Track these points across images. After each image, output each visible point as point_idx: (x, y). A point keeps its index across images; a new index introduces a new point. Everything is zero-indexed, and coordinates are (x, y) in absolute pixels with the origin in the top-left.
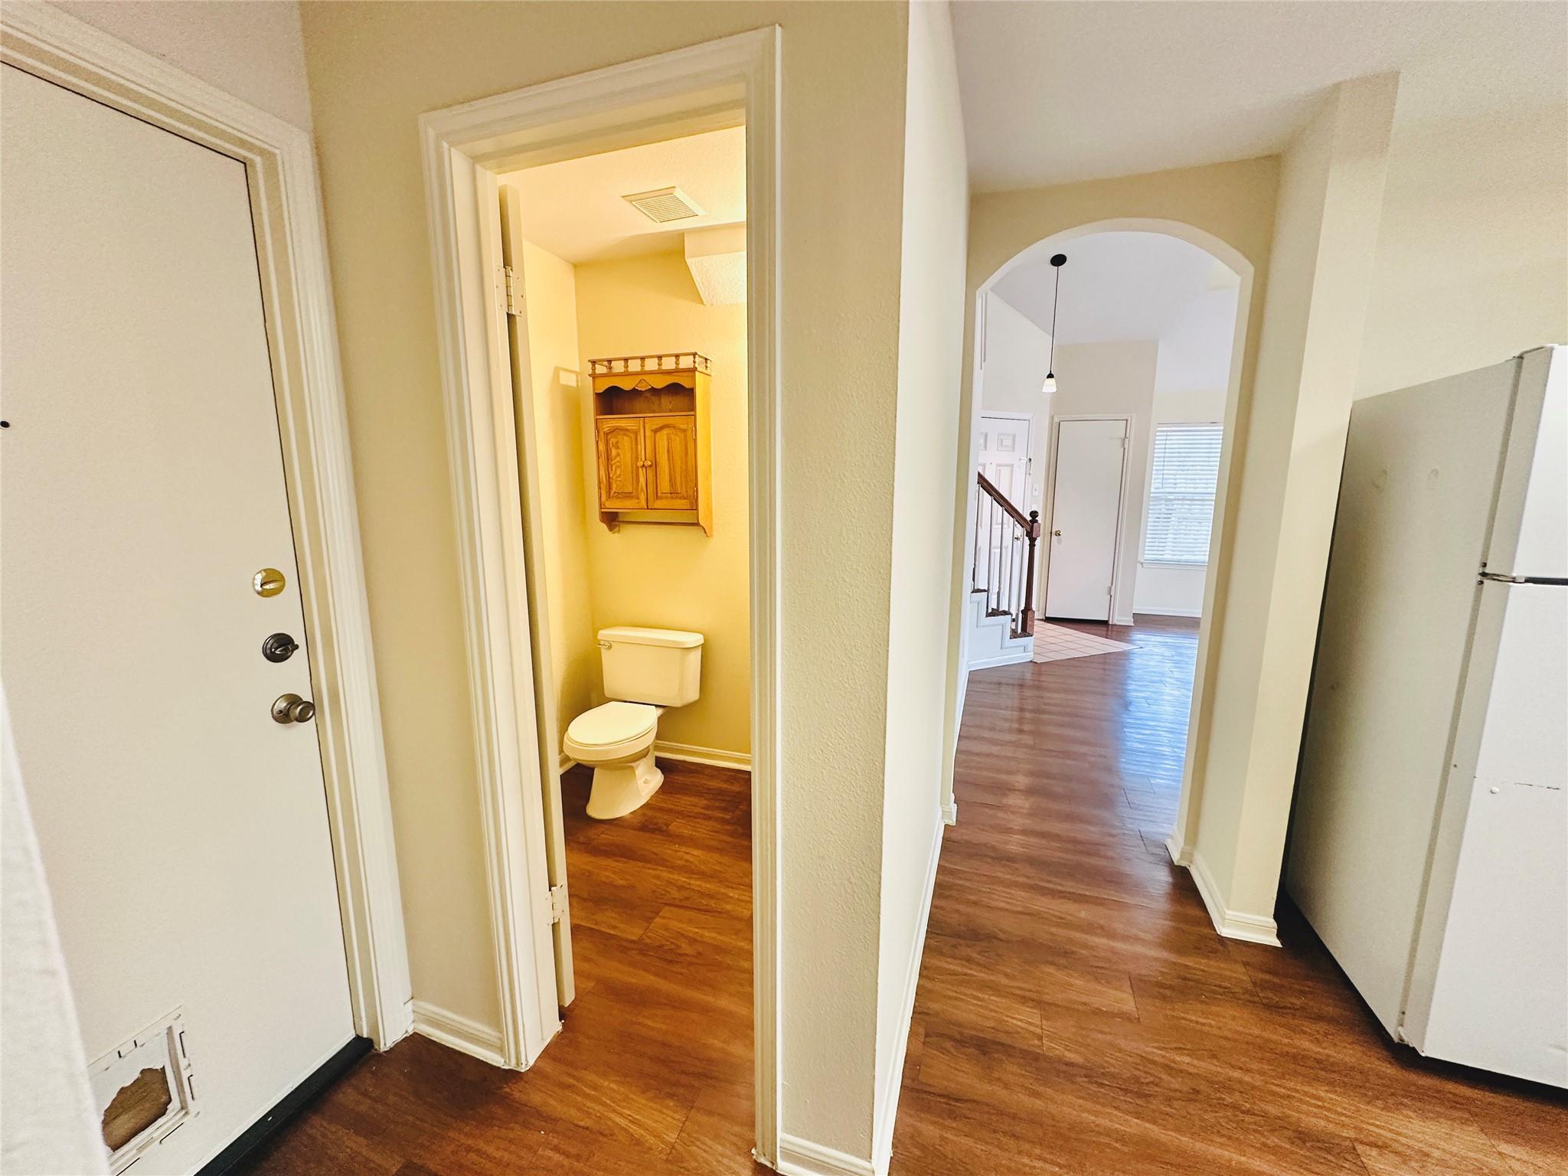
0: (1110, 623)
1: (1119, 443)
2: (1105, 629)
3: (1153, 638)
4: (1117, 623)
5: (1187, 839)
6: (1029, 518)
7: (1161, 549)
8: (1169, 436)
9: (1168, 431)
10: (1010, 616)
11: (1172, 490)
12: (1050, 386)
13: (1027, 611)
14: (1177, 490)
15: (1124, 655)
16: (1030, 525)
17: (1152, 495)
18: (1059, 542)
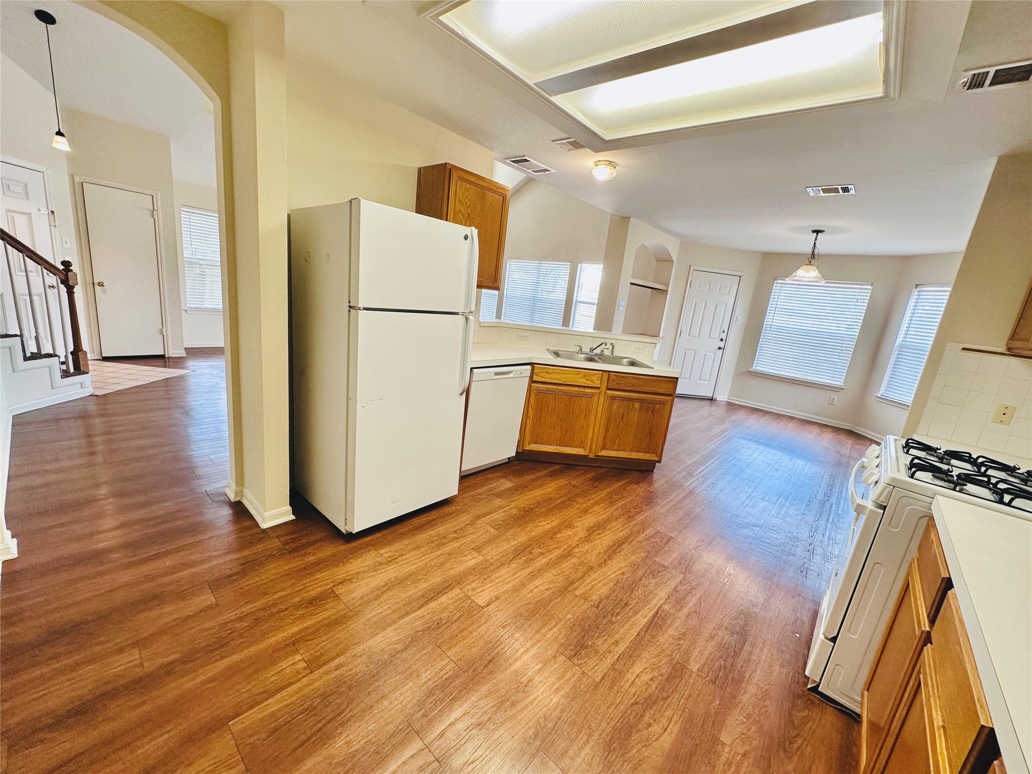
0: (167, 356)
1: (149, 213)
2: (163, 361)
3: (203, 364)
4: (173, 356)
5: (237, 483)
6: (61, 267)
7: (201, 300)
8: (192, 216)
9: (191, 212)
10: (57, 358)
11: (201, 257)
12: (62, 144)
13: (77, 351)
14: (207, 258)
15: (181, 378)
16: (65, 274)
17: (185, 259)
18: (105, 292)
